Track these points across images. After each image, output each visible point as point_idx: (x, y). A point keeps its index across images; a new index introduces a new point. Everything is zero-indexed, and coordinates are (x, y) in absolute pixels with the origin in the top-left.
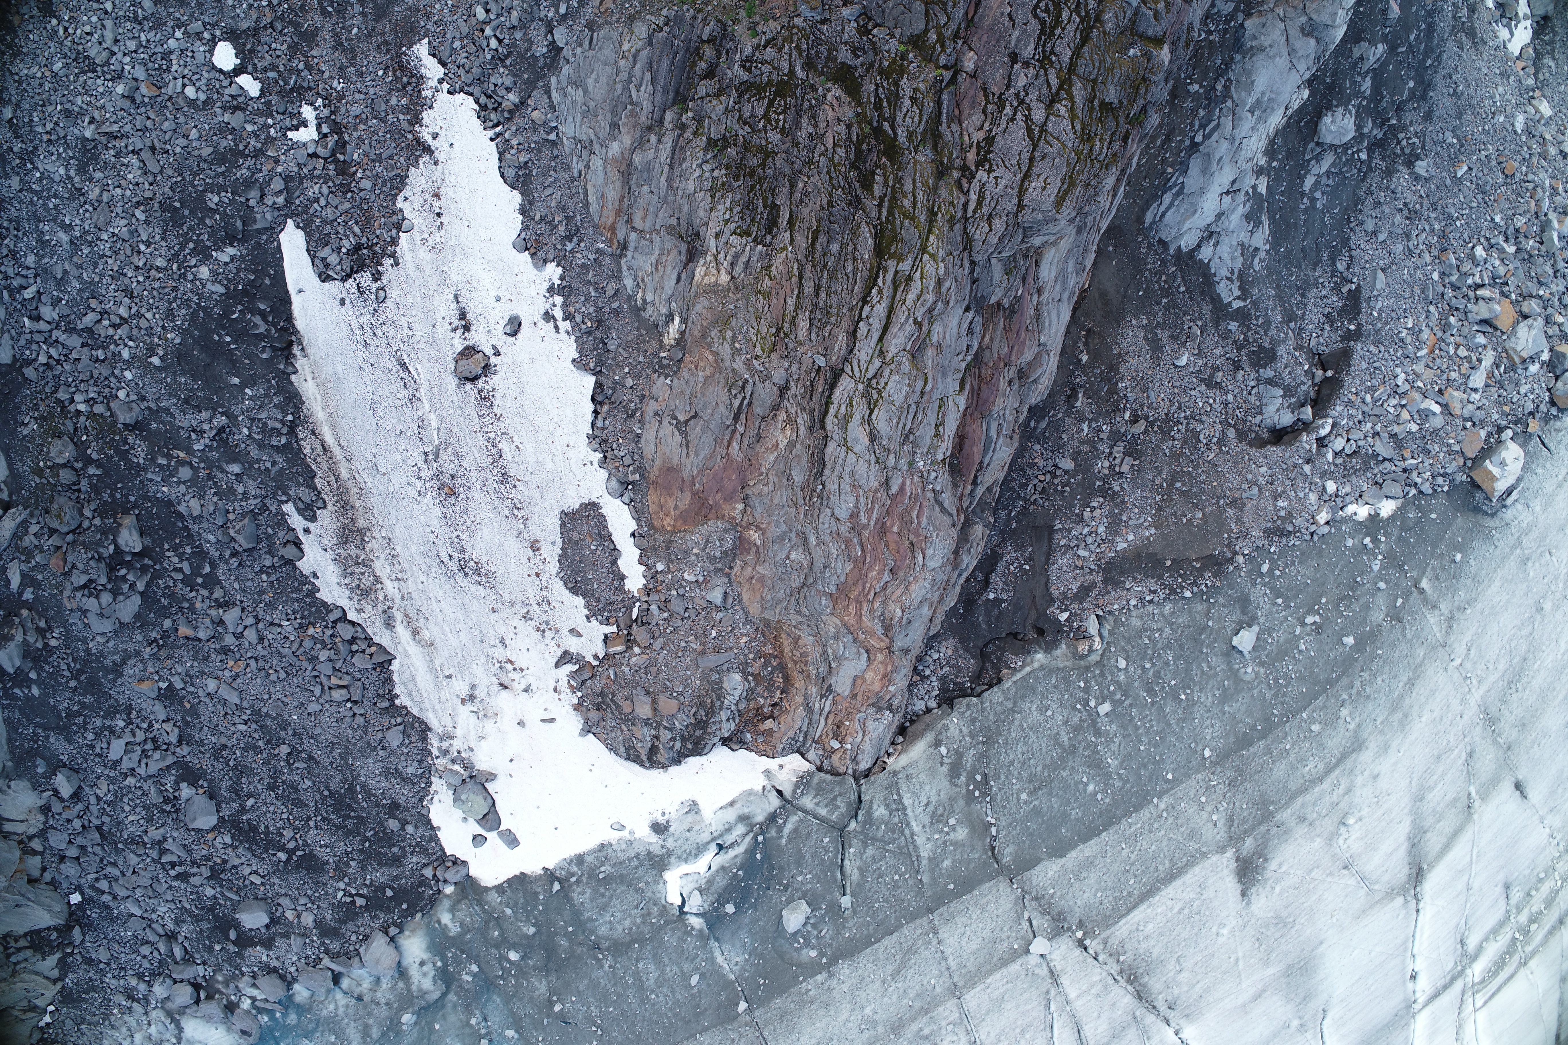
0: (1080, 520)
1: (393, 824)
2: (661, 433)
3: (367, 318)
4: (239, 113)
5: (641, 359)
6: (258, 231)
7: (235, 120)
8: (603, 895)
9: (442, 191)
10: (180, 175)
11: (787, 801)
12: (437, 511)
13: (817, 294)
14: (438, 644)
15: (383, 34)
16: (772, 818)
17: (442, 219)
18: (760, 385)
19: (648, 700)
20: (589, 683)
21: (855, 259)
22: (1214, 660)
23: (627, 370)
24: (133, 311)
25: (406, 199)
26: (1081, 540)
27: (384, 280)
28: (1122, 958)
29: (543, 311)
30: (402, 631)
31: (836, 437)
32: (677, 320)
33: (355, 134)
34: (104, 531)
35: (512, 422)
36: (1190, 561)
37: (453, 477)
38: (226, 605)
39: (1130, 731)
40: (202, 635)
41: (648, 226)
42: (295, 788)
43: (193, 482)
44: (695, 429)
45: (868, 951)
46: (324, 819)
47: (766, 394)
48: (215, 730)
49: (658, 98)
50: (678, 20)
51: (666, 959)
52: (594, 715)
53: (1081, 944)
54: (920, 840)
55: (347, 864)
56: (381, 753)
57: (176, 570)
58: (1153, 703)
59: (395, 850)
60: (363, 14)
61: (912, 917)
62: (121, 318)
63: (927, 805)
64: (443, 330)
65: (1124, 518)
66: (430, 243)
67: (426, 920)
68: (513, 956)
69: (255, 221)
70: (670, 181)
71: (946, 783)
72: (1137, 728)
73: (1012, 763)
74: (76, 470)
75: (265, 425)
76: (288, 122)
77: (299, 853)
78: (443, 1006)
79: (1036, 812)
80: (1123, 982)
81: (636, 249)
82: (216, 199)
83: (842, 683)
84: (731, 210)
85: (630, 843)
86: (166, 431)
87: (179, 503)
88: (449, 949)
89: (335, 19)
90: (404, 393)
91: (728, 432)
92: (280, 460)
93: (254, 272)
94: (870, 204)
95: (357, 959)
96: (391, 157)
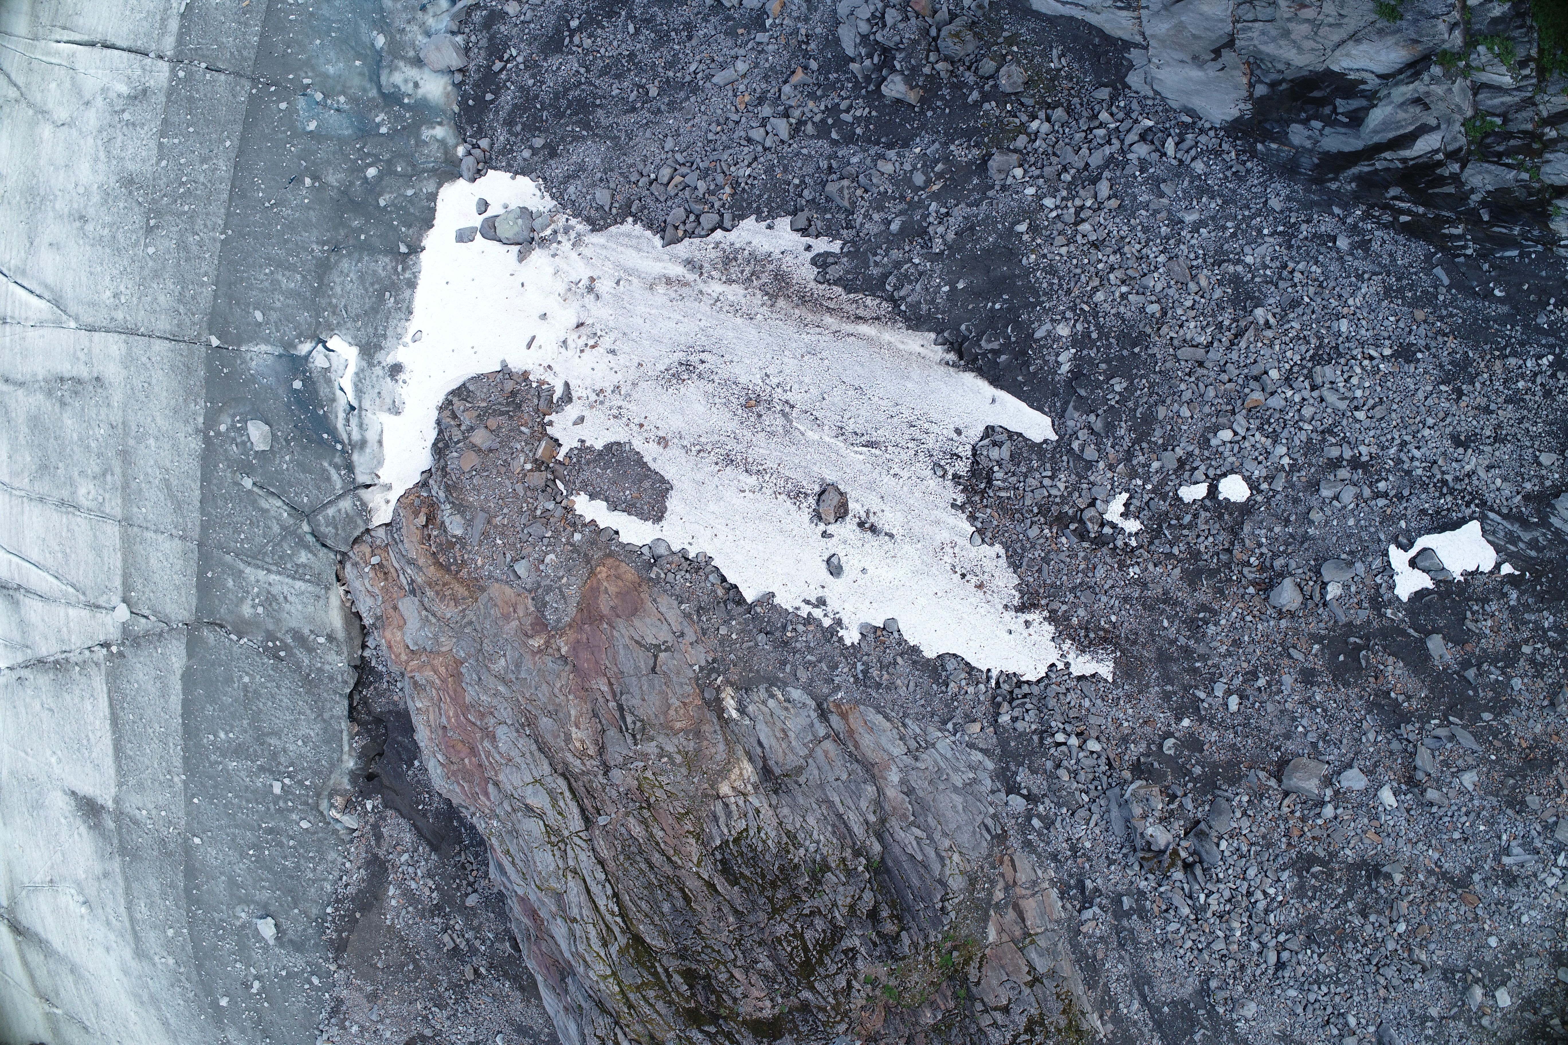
0: (430, 875)
1: (538, 142)
2: (665, 627)
3: (930, 442)
4: (1175, 465)
5: (732, 656)
6: (1067, 403)
7: (1170, 460)
8: (372, 284)
9: (980, 594)
10: (1160, 372)
11: (356, 488)
12: (743, 380)
13: (648, 862)
14: (648, 294)
15: (1144, 646)
16: (350, 467)
17: (958, 575)
18: (624, 752)
19: (484, 447)
20: (536, 401)
21: (646, 915)
22: (267, 894)
23: (734, 636)
24: (1079, 237)
25: (998, 557)
26: (414, 864)
27: (949, 484)
28: (77, 669)
29: (828, 601)
30: (677, 270)
31: (549, 779)
32: (735, 714)
33: (1081, 554)
34: (915, 71)
35: (764, 503)
36: (351, 932)
37: (760, 416)
38: (796, 130)
39: (249, 795)
40: (786, 89)
41: (819, 752)
42: (619, 77)
43: (908, 180)
44: (644, 661)
45: (199, 474)
46: (580, 83)
47: (617, 751)
48: (707, 40)
49: (897, 850)
50: (936, 922)
51: (290, 302)
52: (509, 386)
53: (106, 645)
54: (261, 574)
55: (533, 76)
56: (599, 175)
57: (850, 107)
58: (260, 826)
59: (519, 128)
60: (1173, 642)
61: (204, 527)
62: (1083, 221)
63: (285, 598)
64: (874, 503)
65: (410, 909)
66: (948, 549)
67: (449, 112)
68: (372, 172)
69: (1075, 408)
70: (831, 804)
71: (294, 624)
72: (248, 801)
73: (278, 687)
74: (988, 78)
75: (910, 282)
76: (1136, 502)
77: (567, 40)
78: (371, 80)
79: (229, 681)
80: (60, 656)
81: (812, 725)
82: (1118, 388)
83: (408, 606)
84: (764, 842)
85: (399, 337)
86: (964, 189)
87: (898, 154)
88: (413, 117)
89: (1190, 612)
90: (851, 427)
91: (618, 691)
92: (875, 271)
93: (1035, 374)
94: (673, 964)
95: (455, 29)
96: (1040, 571)
